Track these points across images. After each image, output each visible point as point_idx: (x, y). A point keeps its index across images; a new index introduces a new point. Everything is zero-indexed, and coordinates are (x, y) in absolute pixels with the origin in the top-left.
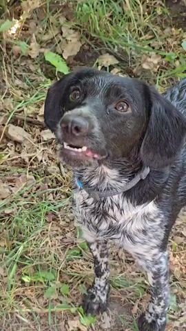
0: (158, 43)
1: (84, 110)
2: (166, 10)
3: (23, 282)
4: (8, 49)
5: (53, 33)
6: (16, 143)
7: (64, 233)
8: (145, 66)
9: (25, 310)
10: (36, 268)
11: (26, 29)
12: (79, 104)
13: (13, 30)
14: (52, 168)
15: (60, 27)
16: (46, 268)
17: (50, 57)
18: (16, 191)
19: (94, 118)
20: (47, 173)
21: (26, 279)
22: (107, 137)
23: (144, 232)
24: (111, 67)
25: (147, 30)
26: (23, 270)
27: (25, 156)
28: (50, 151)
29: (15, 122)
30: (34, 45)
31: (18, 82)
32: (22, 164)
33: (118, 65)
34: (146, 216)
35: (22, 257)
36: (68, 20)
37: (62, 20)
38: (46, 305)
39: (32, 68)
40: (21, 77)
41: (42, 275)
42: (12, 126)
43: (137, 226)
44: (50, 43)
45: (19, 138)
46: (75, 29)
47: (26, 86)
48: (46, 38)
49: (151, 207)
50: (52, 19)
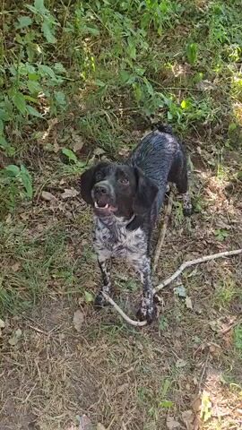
0: (129, 140)
1: (106, 182)
2: (132, 121)
3: (53, 278)
4: (41, 148)
5: (67, 137)
6: (47, 201)
7: (75, 250)
8: (120, 153)
9: (54, 293)
10: (59, 270)
11: (50, 136)
12: (102, 180)
13: (44, 137)
14: (68, 213)
15: (70, 134)
16: (66, 269)
17: (66, 151)
18: (47, 228)
19: (111, 186)
20: (65, 217)
21: (54, 276)
22: (117, 196)
23: (137, 245)
24: (101, 155)
25: (122, 133)
26: (52, 272)
27: (51, 208)
28: (67, 204)
29: (46, 189)
30: (56, 145)
31: (47, 167)
32: (51, 213)
33: (104, 154)
34: (137, 237)
35: (52, 264)
36: (75, 129)
37: (72, 130)
38: (66, 290)
39: (55, 158)
40: (49, 164)
41: (63, 274)
42: (44, 192)
43: (134, 243)
44: (65, 144)
45: (48, 199)
46: (80, 135)
47: (52, 169)
48: (63, 141)
49: (139, 231)
50: (66, 130)
